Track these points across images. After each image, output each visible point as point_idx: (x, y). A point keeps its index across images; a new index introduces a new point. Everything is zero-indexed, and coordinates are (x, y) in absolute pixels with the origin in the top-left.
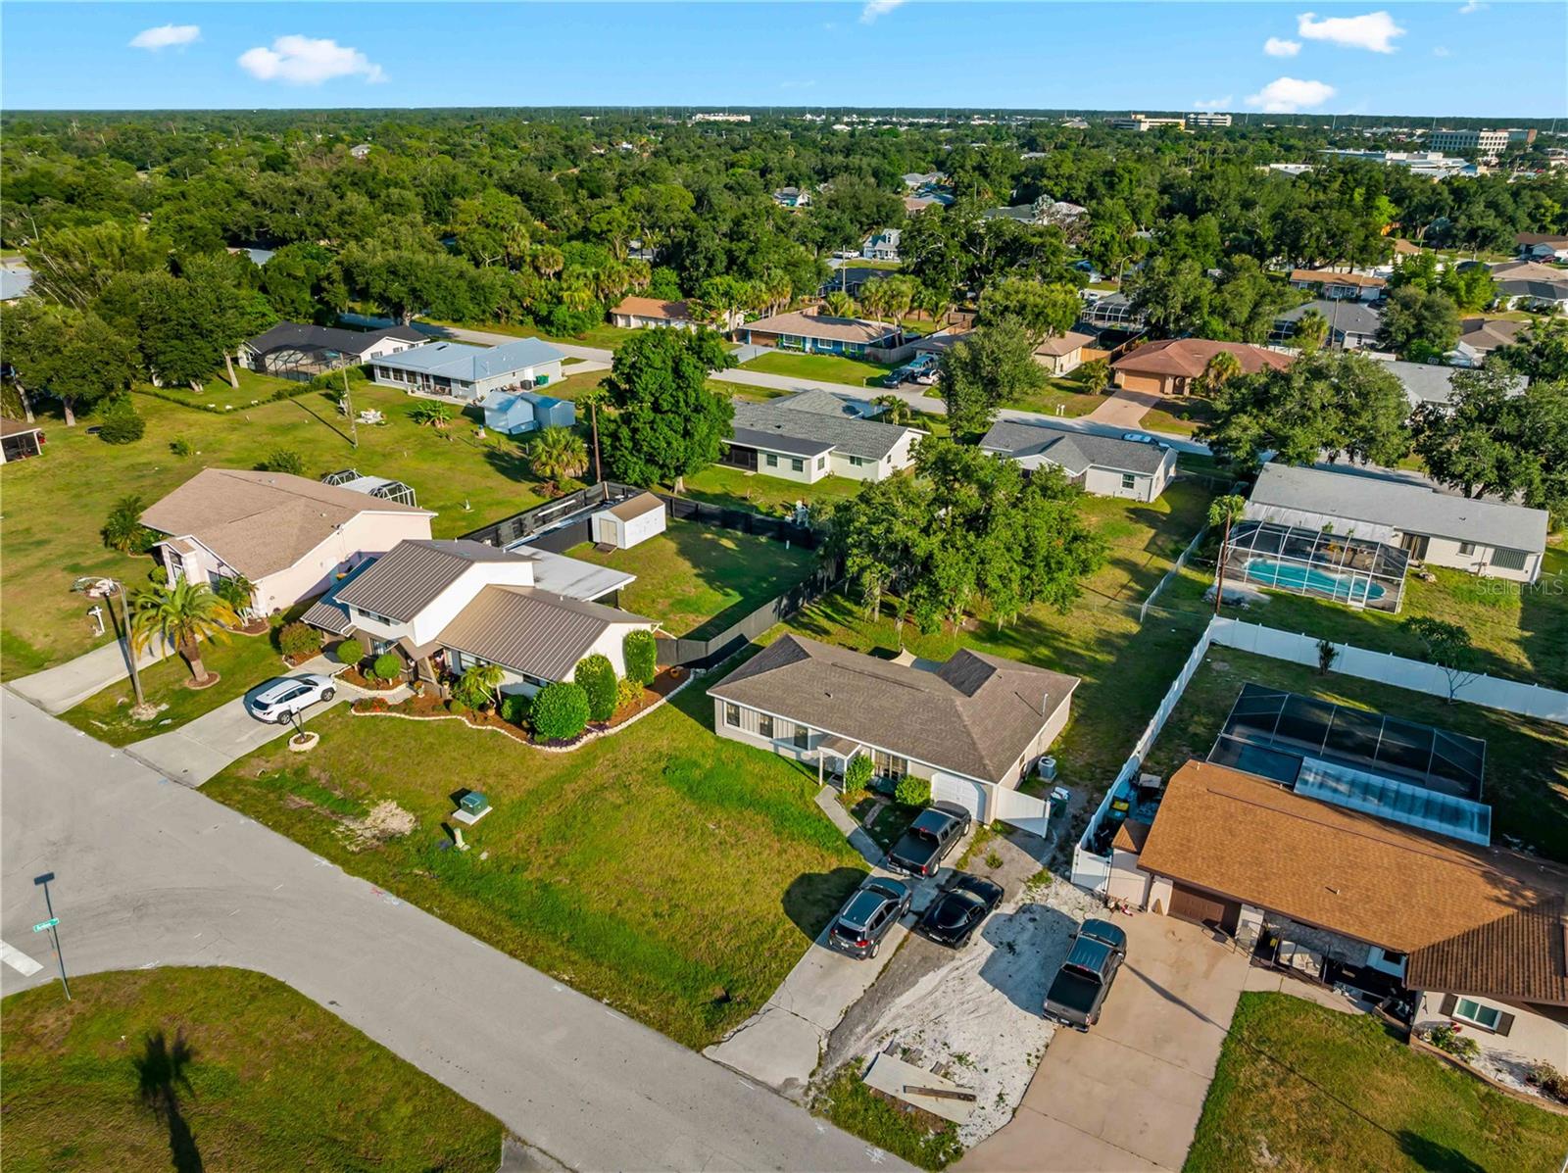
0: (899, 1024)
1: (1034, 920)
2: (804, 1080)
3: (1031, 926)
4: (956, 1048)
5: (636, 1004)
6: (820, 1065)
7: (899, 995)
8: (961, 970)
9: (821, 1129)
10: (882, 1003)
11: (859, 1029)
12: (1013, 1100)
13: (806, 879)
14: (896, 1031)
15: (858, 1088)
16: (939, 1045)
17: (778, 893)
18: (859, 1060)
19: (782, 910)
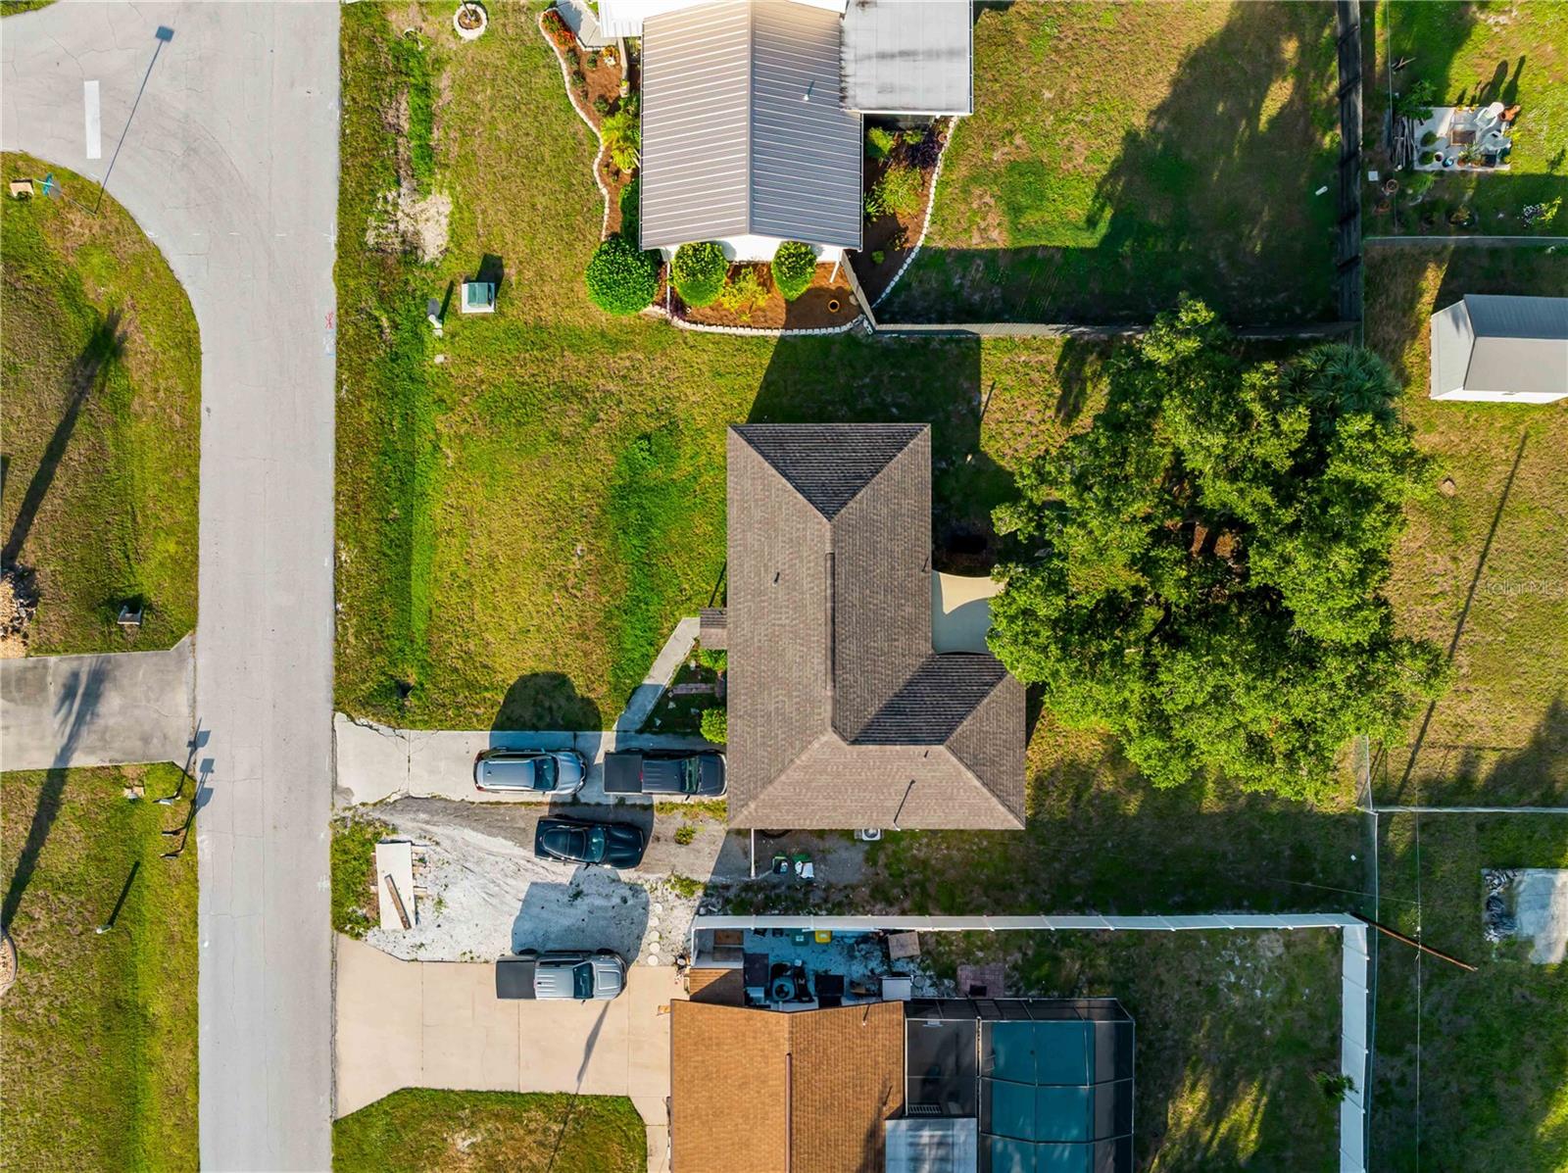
0: (446, 843)
1: (625, 901)
2: (355, 801)
3: (616, 900)
4: (447, 896)
5: (351, 631)
6: (375, 805)
7: (473, 829)
8: (529, 866)
9: (322, 836)
10: (458, 820)
11: (423, 816)
12: (422, 954)
13: (560, 681)
14: (437, 843)
15: (369, 844)
16: (444, 881)
17: (530, 666)
18: (395, 830)
19: (511, 682)
